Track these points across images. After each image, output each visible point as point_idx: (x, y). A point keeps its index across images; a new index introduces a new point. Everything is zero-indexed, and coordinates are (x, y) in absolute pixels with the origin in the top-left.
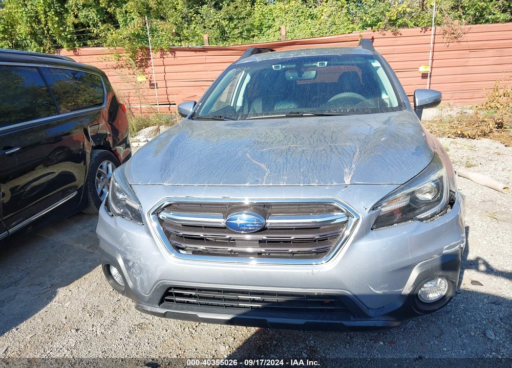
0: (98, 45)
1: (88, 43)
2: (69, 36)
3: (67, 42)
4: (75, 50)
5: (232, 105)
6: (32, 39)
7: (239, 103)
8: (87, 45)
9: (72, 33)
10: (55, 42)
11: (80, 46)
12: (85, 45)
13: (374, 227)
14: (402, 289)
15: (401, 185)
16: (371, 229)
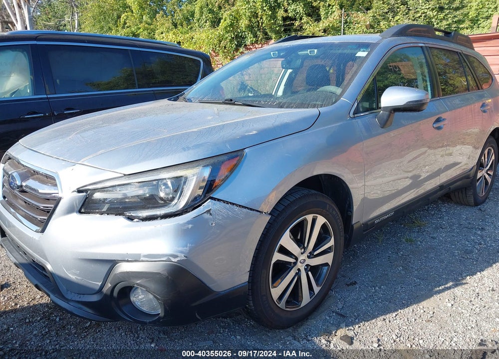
2: (277, 29)
3: (276, 34)
9: (280, 26)
10: (266, 34)
13: (83, 210)
14: (100, 284)
15: (125, 175)
16: (80, 212)
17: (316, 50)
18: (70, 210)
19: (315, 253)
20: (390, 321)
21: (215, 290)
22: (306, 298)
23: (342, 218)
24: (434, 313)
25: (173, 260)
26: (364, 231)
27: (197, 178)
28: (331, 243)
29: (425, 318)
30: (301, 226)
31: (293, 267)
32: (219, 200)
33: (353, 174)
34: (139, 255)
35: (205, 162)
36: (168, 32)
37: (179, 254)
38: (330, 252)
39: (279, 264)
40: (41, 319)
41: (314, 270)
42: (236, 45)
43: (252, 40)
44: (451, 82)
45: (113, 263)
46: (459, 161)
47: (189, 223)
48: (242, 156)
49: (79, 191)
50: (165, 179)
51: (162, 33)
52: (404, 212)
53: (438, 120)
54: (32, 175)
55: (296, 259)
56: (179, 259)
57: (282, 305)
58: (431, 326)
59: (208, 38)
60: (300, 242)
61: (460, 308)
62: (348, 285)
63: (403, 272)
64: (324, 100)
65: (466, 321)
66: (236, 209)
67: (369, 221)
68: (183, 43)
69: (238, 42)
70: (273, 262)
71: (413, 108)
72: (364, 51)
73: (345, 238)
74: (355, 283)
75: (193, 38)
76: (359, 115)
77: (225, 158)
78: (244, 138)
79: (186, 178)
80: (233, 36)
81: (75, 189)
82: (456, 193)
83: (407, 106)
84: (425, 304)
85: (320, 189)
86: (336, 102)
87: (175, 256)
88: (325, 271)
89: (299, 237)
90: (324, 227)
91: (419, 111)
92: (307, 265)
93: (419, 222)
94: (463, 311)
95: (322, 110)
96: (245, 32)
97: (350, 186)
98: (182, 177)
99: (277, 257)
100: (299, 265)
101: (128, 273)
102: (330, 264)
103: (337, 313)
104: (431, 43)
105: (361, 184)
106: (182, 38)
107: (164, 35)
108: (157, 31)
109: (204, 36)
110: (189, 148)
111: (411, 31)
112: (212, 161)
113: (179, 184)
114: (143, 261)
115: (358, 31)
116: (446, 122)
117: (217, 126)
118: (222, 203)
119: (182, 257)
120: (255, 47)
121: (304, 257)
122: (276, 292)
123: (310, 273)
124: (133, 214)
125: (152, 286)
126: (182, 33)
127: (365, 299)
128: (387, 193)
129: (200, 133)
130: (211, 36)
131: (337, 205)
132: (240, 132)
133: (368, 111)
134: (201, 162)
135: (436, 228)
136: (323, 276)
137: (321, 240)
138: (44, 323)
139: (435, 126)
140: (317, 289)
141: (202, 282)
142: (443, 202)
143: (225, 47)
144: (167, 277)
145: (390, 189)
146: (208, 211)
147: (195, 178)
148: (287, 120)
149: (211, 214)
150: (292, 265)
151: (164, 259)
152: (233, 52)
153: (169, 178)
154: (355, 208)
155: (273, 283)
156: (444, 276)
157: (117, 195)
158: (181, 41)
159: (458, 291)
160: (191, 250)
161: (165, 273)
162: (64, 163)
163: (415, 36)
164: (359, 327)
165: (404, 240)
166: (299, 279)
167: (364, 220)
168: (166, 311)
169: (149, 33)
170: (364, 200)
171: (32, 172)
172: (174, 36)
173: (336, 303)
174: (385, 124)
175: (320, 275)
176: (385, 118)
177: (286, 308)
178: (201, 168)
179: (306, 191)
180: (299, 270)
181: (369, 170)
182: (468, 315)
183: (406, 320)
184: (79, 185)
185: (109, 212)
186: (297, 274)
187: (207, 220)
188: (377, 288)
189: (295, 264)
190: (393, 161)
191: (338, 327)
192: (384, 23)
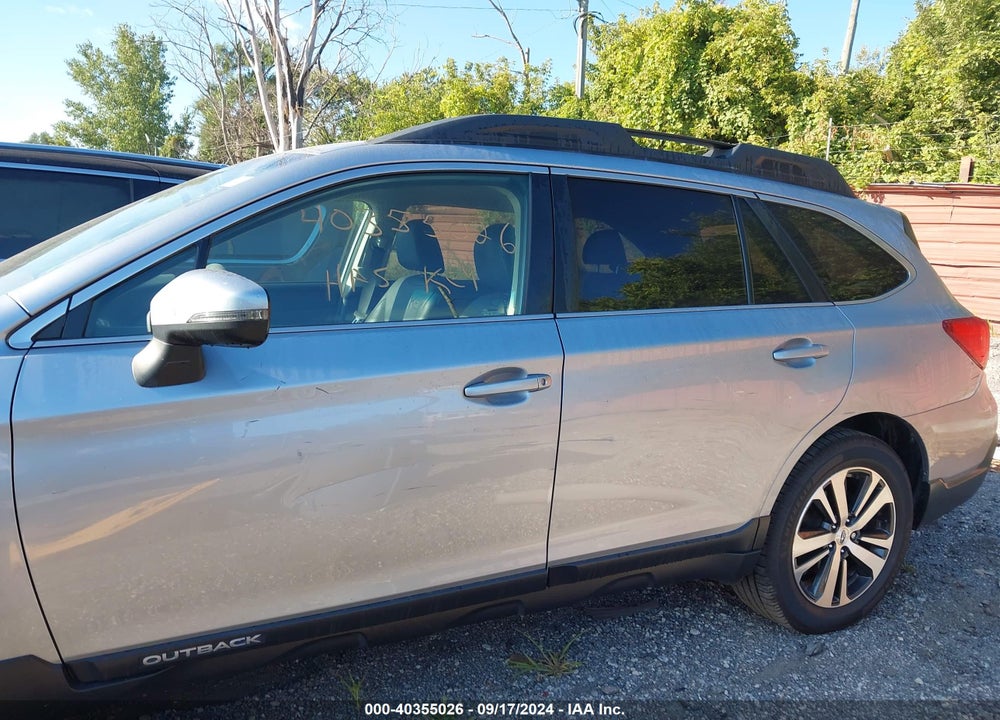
192: (931, 148)
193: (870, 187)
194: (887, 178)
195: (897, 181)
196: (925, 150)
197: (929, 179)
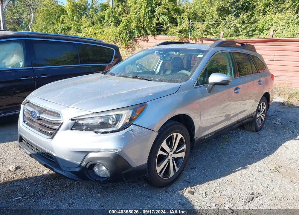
0: (166, 34)
1: (162, 33)
2: (153, 29)
3: (152, 32)
4: (155, 36)
5: (154, 71)
6: (137, 29)
7: (158, 70)
8: (161, 34)
9: (154, 28)
10: (147, 32)
11: (157, 34)
12: (160, 34)
13: (73, 129)
14: (80, 163)
15: (94, 113)
16: (71, 129)
17: (178, 52)
18: (67, 129)
19: (177, 152)
20: (211, 185)
21: (132, 166)
22: (172, 174)
23: (190, 135)
24: (232, 181)
25: (116, 151)
26: (200, 142)
27: (127, 115)
28: (184, 147)
29: (227, 183)
30: (171, 138)
31: (167, 158)
32: (136, 125)
33: (195, 114)
34: (101, 149)
35: (130, 108)
36: (88, 27)
37: (119, 149)
38: (183, 152)
39: (161, 156)
40: (41, 183)
41: (176, 160)
42: (129, 37)
43: (139, 35)
44: (246, 67)
45: (87, 153)
46: (246, 109)
47: (123, 135)
48: (146, 105)
49: (72, 120)
50: (112, 115)
51: (85, 28)
52: (219, 134)
53: (237, 89)
54: (44, 111)
55: (168, 154)
56: (118, 151)
57: (161, 176)
58: (230, 187)
59: (113, 32)
60: (170, 146)
61: (244, 179)
62: (192, 169)
63: (218, 163)
64: (182, 79)
65: (246, 185)
66: (144, 129)
67: (202, 137)
68: (98, 34)
69: (130, 35)
70: (158, 155)
71: (224, 84)
72: (201, 54)
73: (191, 145)
74: (195, 168)
75: (104, 32)
76: (198, 86)
77: (139, 106)
78: (147, 97)
79: (122, 115)
80: (127, 32)
81: (70, 118)
82: (247, 125)
83: (221, 83)
84: (228, 177)
85: (179, 121)
86: (187, 80)
87: (117, 150)
88: (181, 161)
89: (169, 144)
90: (181, 139)
91: (226, 85)
92: (173, 157)
93: (228, 139)
94: (245, 180)
95: (182, 84)
96: (134, 30)
97: (193, 120)
98: (120, 114)
99: (160, 152)
100: (170, 157)
101: (94, 157)
102: (184, 157)
103: (186, 181)
104: (234, 50)
105: (199, 119)
106: (97, 31)
107: (86, 29)
108: (82, 26)
109: (110, 31)
110: (123, 101)
111: (225, 44)
112: (133, 107)
113: (118, 118)
114: (102, 152)
115: (198, 33)
116: (240, 90)
117: (133, 91)
118: (138, 127)
119: (120, 150)
120: (140, 39)
121: (172, 153)
122: (159, 169)
123: (174, 161)
124: (97, 130)
125: (105, 163)
126: (97, 28)
127: (200, 175)
128: (212, 124)
129: (126, 94)
130: (114, 31)
131: (187, 129)
132: (144, 94)
133: (203, 84)
134: (128, 108)
135: (236, 142)
136: (180, 163)
137: (180, 146)
138: (43, 185)
139: (235, 91)
140: (177, 169)
141: (128, 162)
142: (241, 129)
143: (123, 38)
144: (113, 159)
145: (213, 122)
146: (132, 130)
147: (126, 115)
148: (165, 89)
149: (133, 131)
150: (166, 157)
151: (112, 151)
152: (127, 41)
153: (114, 115)
154: (196, 131)
155: (157, 165)
156: (238, 165)
157: (90, 122)
158: (96, 33)
159: (244, 171)
160: (124, 147)
161: (112, 157)
162: (63, 106)
163: (226, 46)
164: (197, 187)
165: (219, 148)
166: (169, 164)
167: (200, 137)
168: (111, 175)
169: (78, 27)
170: (200, 127)
171: (44, 110)
172: (92, 30)
173: (186, 176)
174: (210, 91)
175: (179, 162)
176: (211, 88)
177: (163, 177)
178: (129, 110)
179: (173, 122)
180: (169, 159)
181: (202, 112)
182: (247, 182)
183: (219, 184)
184: (72, 117)
185: (86, 130)
186: (168, 161)
187: (131, 134)
188: (206, 170)
189: (168, 156)
190: (215, 107)
191: (187, 187)
192: (213, 29)
193: (200, 39)
194: (204, 36)
195: (206, 37)
196: (211, 29)
197: (214, 37)
